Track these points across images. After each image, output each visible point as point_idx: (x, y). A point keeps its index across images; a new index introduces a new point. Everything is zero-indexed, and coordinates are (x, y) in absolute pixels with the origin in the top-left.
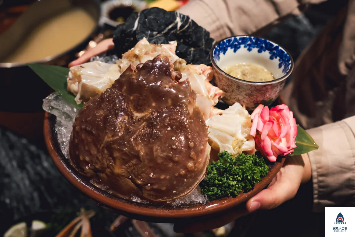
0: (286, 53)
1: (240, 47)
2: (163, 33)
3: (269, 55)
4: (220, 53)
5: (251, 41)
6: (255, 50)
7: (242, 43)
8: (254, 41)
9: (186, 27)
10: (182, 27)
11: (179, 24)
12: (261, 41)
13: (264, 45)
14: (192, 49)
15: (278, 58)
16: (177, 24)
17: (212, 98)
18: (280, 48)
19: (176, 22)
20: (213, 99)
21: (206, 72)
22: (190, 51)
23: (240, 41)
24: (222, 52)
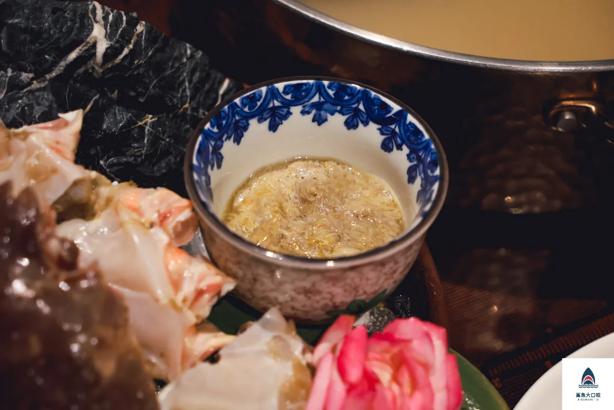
0: (427, 136)
1: (289, 113)
2: (48, 77)
3: (379, 138)
4: (223, 142)
5: (321, 95)
6: (337, 121)
7: (296, 101)
8: (331, 93)
9: (126, 51)
10: (110, 54)
11: (102, 46)
12: (353, 94)
13: (361, 107)
14: (149, 119)
15: (406, 150)
16: (94, 46)
17: (189, 303)
18: (410, 118)
19: (90, 40)
20: (191, 307)
21: (171, 219)
22: (142, 128)
23: (289, 97)
24: (229, 138)
